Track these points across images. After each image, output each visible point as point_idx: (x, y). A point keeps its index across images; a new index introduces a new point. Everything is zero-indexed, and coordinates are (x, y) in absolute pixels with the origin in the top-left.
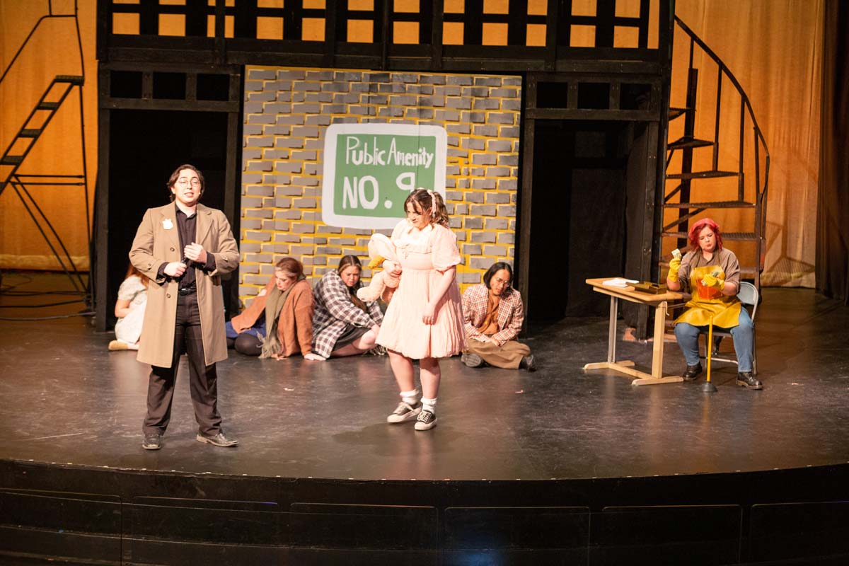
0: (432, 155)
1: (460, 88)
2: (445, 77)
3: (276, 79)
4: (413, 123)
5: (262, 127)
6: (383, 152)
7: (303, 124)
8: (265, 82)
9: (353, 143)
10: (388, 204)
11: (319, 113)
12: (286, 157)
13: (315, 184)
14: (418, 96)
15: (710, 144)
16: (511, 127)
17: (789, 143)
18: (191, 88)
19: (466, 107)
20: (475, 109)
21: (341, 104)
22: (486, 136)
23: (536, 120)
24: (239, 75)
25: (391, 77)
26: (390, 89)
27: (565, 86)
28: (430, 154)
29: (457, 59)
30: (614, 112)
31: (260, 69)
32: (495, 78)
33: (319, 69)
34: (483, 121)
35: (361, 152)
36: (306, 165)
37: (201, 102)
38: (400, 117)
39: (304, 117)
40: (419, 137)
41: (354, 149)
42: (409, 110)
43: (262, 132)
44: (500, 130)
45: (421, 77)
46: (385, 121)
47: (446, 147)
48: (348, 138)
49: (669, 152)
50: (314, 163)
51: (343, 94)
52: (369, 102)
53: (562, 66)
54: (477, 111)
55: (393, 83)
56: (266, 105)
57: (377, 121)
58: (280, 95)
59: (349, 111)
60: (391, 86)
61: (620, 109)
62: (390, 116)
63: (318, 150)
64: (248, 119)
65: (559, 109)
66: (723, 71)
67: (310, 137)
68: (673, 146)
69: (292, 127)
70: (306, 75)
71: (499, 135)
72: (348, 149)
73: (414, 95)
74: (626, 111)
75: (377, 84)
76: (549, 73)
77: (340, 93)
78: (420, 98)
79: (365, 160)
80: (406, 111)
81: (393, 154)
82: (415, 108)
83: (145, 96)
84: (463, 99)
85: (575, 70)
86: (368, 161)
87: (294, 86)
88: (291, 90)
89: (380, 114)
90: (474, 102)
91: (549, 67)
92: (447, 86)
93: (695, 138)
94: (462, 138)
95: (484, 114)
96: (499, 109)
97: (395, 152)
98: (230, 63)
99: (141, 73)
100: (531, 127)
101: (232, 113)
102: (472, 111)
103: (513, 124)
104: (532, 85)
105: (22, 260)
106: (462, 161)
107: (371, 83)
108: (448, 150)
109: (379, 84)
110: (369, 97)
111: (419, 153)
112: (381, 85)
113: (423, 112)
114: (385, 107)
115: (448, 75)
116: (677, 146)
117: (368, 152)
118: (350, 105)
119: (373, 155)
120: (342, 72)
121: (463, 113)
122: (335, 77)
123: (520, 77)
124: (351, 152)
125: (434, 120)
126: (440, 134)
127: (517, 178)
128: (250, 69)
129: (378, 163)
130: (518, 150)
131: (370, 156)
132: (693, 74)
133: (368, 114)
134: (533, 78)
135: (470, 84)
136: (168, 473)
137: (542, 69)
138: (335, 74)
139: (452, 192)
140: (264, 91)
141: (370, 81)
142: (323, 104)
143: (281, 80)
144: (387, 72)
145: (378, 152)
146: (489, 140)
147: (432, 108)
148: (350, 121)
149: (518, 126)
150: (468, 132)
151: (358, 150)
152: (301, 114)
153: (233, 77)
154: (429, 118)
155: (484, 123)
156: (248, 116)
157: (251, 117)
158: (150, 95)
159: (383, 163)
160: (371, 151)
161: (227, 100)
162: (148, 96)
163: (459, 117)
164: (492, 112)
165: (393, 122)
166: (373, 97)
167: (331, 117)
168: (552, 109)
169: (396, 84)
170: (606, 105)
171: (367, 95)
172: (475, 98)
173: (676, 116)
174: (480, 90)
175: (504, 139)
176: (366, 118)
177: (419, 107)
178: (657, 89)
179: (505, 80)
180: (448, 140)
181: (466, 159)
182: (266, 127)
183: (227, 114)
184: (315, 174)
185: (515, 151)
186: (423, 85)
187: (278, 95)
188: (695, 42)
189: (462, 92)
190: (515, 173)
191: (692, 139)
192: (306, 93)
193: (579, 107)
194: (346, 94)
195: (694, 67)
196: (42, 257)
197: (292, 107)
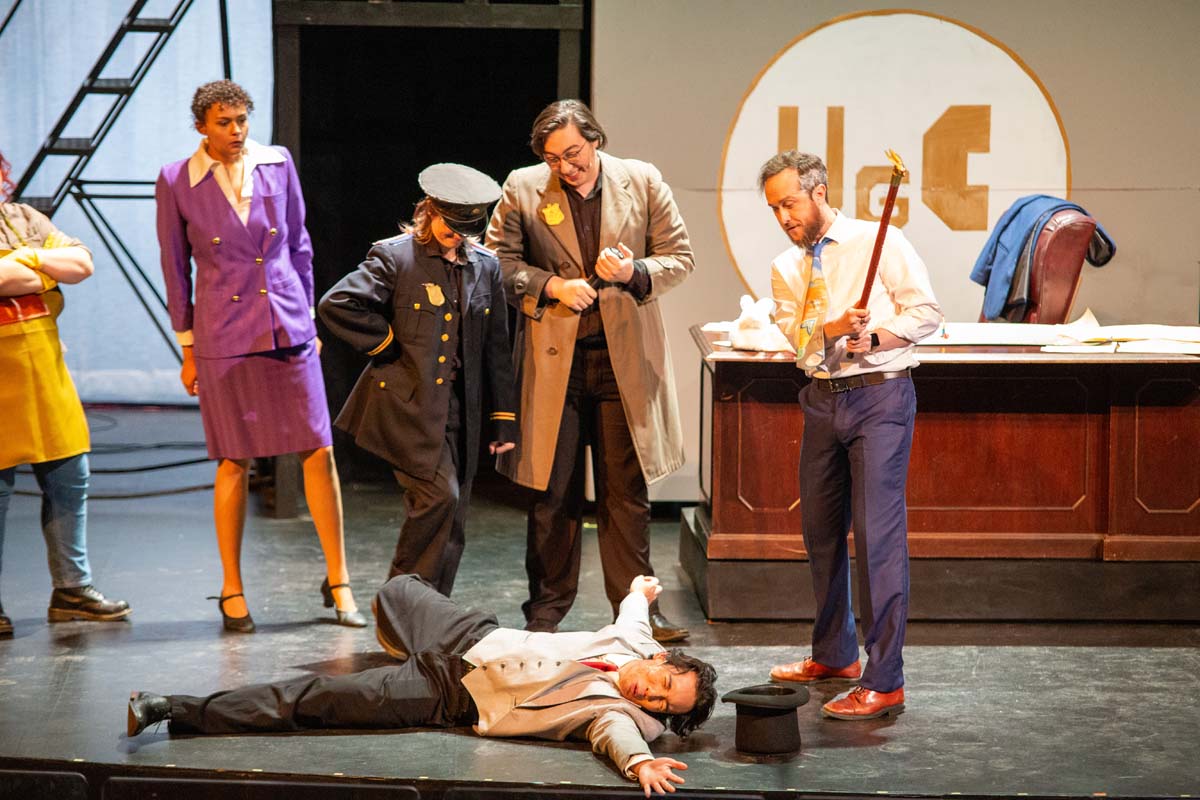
37: (496, 8)
101: (565, 30)
105: (92, 380)
161: (557, 4)
183: (555, 33)
196: (138, 374)
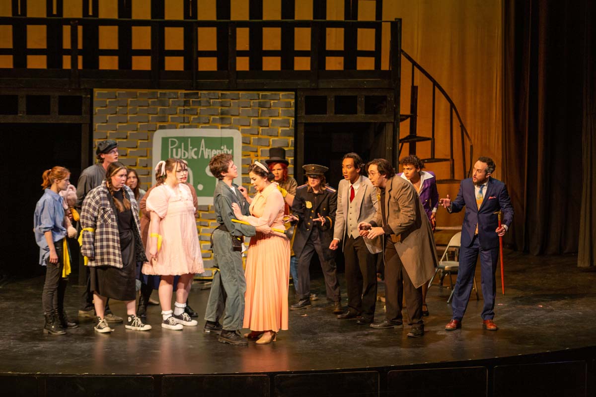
0: (231, 150)
1: (250, 102)
2: (239, 94)
3: (116, 97)
4: (216, 127)
5: (107, 133)
6: (196, 149)
7: (137, 130)
8: (108, 100)
9: (173, 143)
10: (200, 187)
11: (148, 122)
12: (125, 154)
13: (146, 173)
14: (220, 108)
15: (428, 139)
16: (288, 129)
17: (482, 141)
18: (54, 107)
19: (254, 115)
20: (261, 116)
21: (164, 115)
22: (271, 136)
23: (305, 123)
24: (89, 96)
25: (199, 95)
26: (199, 103)
27: (325, 98)
28: (230, 150)
29: (247, 81)
30: (361, 117)
31: (105, 91)
32: (275, 94)
33: (147, 90)
34: (267, 125)
35: (179, 150)
36: (140, 160)
37: (61, 116)
38: (208, 124)
39: (137, 125)
40: (221, 138)
41: (174, 148)
42: (213, 118)
43: (107, 137)
44: (280, 132)
45: (222, 94)
46: (196, 127)
47: (241, 144)
48: (170, 139)
49: (400, 144)
50: (145, 159)
51: (165, 108)
52: (184, 113)
53: (323, 84)
54: (263, 118)
55: (202, 99)
56: (109, 117)
57: (190, 127)
58: (119, 109)
59: (170, 120)
60: (200, 101)
61: (365, 114)
62: (199, 123)
63: (149, 149)
64: (97, 127)
65: (322, 115)
66: (436, 87)
67: (141, 140)
68: (403, 141)
69: (129, 133)
70: (138, 94)
71: (279, 135)
72: (170, 147)
73: (217, 107)
74: (369, 115)
75: (189, 101)
76: (314, 89)
77: (163, 108)
78: (221, 109)
79: (183, 156)
80: (211, 119)
81: (202, 151)
82: (217, 117)
83: (21, 114)
84: (252, 109)
85: (332, 87)
86: (184, 156)
87: (129, 102)
88: (127, 106)
89: (192, 122)
90: (260, 112)
91: (313, 85)
92: (240, 100)
93: (417, 135)
94: (252, 138)
95: (268, 120)
96: (278, 116)
97: (204, 149)
98: (82, 87)
99: (17, 96)
100: (301, 129)
101: (85, 124)
102: (260, 118)
103: (289, 127)
104: (301, 99)
106: (252, 154)
107: (185, 99)
108: (243, 147)
109: (191, 100)
110: (184, 110)
111: (221, 150)
112: (192, 101)
113: (224, 120)
114: (196, 117)
115: (241, 93)
116: (406, 141)
117: (185, 150)
118: (170, 116)
119: (187, 151)
120: (164, 92)
121: (253, 120)
122: (159, 96)
123: (294, 93)
124: (172, 149)
125: (231, 125)
126: (237, 135)
127: (293, 166)
128: (97, 91)
129: (192, 158)
130: (293, 145)
131: (186, 152)
132: (414, 90)
133: (184, 122)
134: (302, 93)
135: (257, 98)
136: (57, 375)
137: (309, 87)
138: (159, 94)
139: (246, 177)
140: (107, 108)
141: (185, 98)
142: (151, 116)
143: (119, 99)
144: (197, 91)
145: (192, 149)
146: (272, 139)
147: (230, 116)
148: (171, 127)
149: (293, 128)
150: (257, 133)
151: (177, 148)
152: (136, 123)
153: (85, 97)
154: (228, 124)
155: (268, 126)
156: (96, 125)
157: (98, 126)
158: (24, 112)
159: (195, 157)
160: (186, 149)
161: (81, 115)
162: (22, 113)
163: (250, 123)
164: (274, 118)
165: (202, 127)
166: (187, 110)
167: (156, 125)
168: (316, 115)
169: (203, 100)
170: (355, 112)
171: (183, 108)
172: (261, 109)
173: (404, 120)
174: (265, 103)
175: (283, 138)
176: (182, 125)
177: (221, 116)
178: (391, 100)
179: (282, 95)
180: (242, 139)
181: (256, 153)
182: (110, 133)
183: (81, 124)
184: (146, 167)
185: (291, 146)
186: (223, 100)
187: (118, 110)
188: (415, 67)
189: (252, 104)
190: (292, 162)
191: (415, 137)
192: (138, 109)
193: (336, 113)
194: (167, 108)
195: (415, 85)
197: (129, 118)
